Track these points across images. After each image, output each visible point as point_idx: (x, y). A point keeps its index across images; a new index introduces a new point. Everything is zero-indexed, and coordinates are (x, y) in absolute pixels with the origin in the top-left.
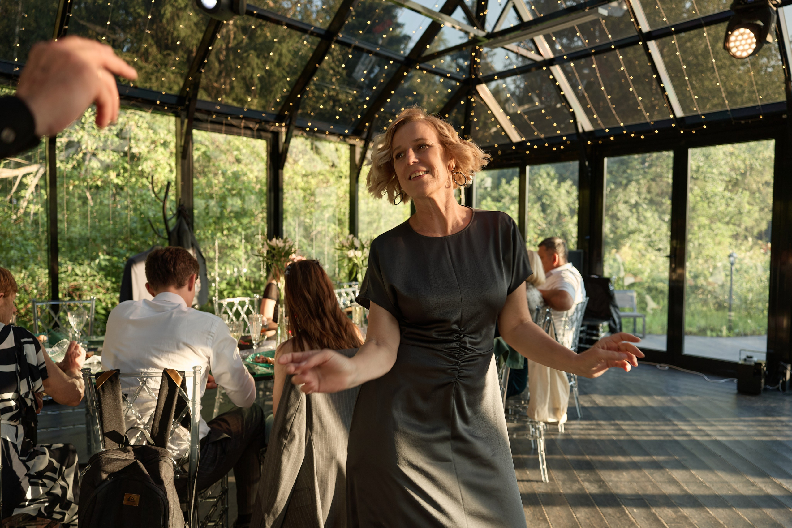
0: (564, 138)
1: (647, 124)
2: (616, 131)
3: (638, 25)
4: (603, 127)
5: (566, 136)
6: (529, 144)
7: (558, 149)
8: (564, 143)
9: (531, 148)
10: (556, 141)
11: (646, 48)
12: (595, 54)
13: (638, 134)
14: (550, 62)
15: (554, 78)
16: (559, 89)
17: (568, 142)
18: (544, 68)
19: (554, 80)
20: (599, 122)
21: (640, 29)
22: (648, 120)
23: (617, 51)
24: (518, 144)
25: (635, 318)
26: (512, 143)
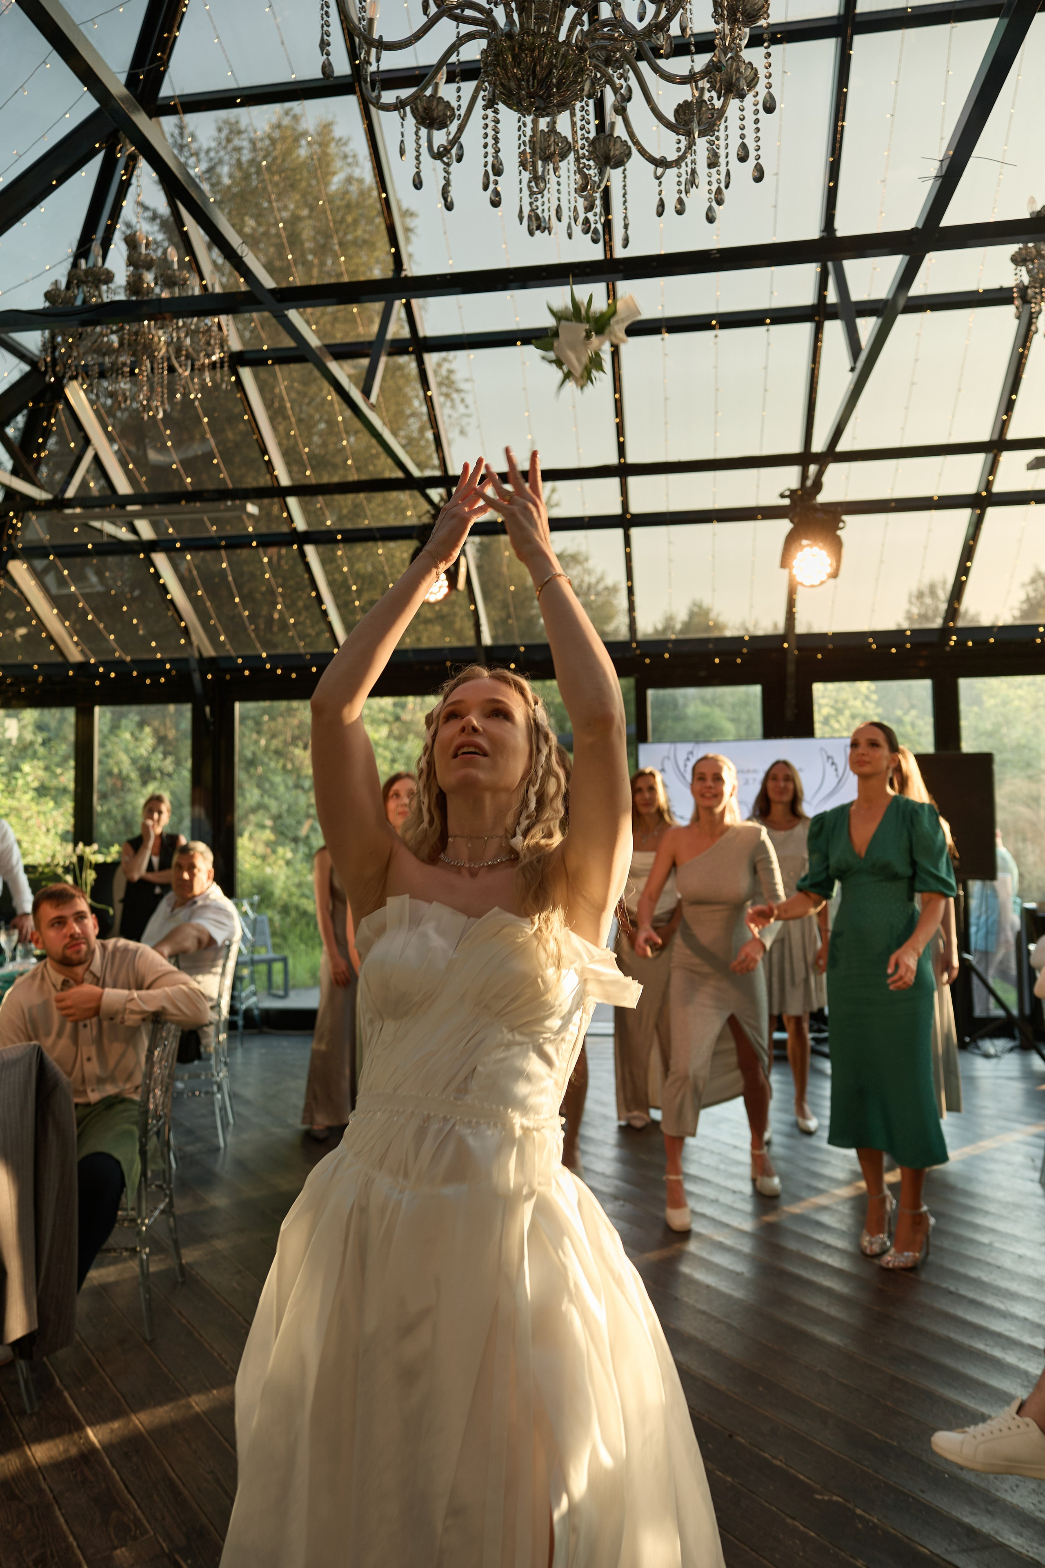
0: (168, 666)
1: (300, 656)
2: (254, 662)
3: (292, 522)
4: (233, 653)
5: (171, 661)
6: (101, 670)
7: (155, 682)
8: (166, 673)
9: (104, 677)
10: (152, 668)
11: (303, 555)
12: (226, 547)
13: (287, 671)
14: (151, 546)
15: (156, 571)
16: (164, 589)
17: (174, 672)
18: (142, 556)
19: (157, 575)
20: (228, 647)
21: (295, 529)
22: (302, 651)
23: (261, 550)
24: (82, 667)
25: (269, 962)
26: (66, 664)
